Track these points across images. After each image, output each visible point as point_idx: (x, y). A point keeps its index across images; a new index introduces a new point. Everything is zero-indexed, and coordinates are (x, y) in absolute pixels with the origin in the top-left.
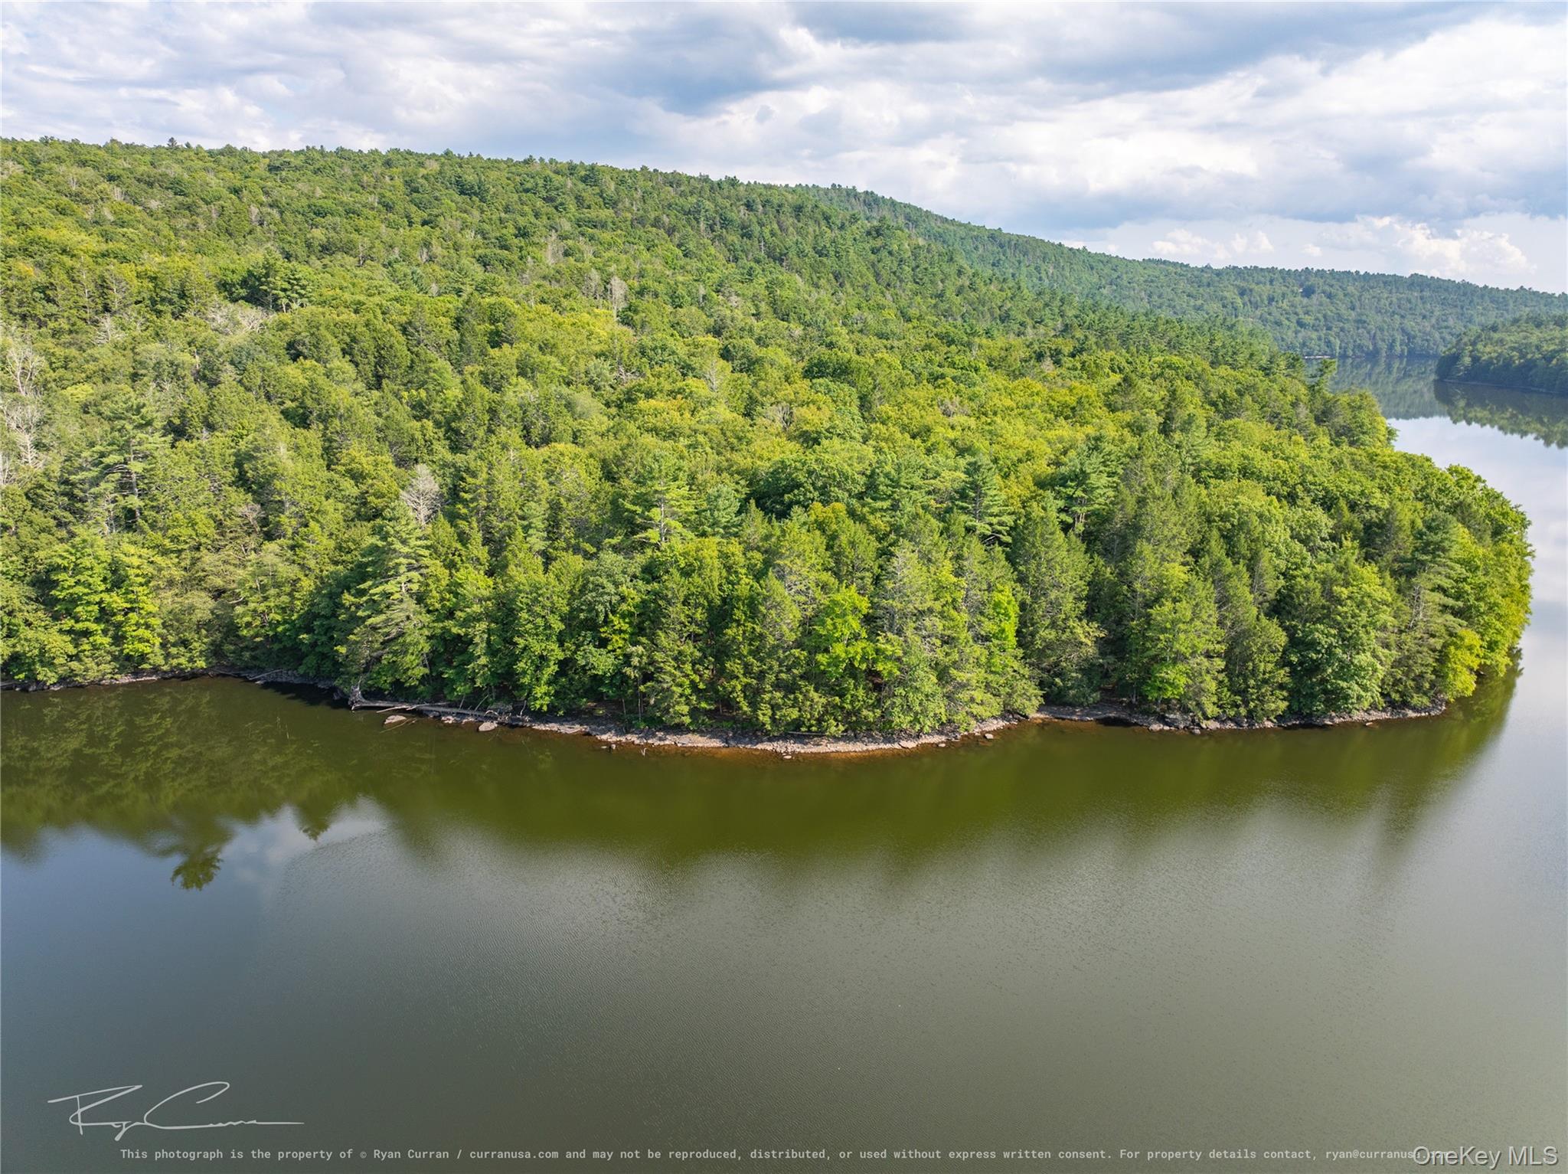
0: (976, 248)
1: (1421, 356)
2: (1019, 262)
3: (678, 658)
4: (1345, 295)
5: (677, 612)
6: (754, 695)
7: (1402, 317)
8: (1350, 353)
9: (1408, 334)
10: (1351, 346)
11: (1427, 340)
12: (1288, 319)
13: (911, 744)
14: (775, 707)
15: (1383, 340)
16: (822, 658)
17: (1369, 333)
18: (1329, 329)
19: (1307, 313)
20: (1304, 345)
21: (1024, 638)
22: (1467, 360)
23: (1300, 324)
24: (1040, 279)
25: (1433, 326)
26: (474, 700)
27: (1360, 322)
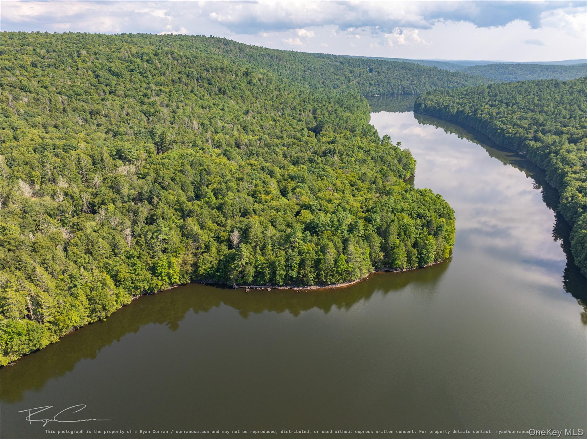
0: (263, 59)
1: (407, 94)
2: (279, 64)
3: (310, 272)
4: (383, 72)
5: (308, 262)
6: (326, 278)
7: (401, 80)
8: (386, 94)
9: (403, 87)
10: (386, 91)
11: (409, 89)
12: (366, 82)
13: (354, 283)
14: (330, 279)
15: (396, 89)
16: (339, 269)
17: (391, 86)
18: (379, 85)
19: (372, 80)
20: (372, 92)
21: (370, 257)
22: (423, 106)
23: (370, 84)
24: (286, 70)
25: (410, 84)
26: (265, 284)
27: (388, 83)
